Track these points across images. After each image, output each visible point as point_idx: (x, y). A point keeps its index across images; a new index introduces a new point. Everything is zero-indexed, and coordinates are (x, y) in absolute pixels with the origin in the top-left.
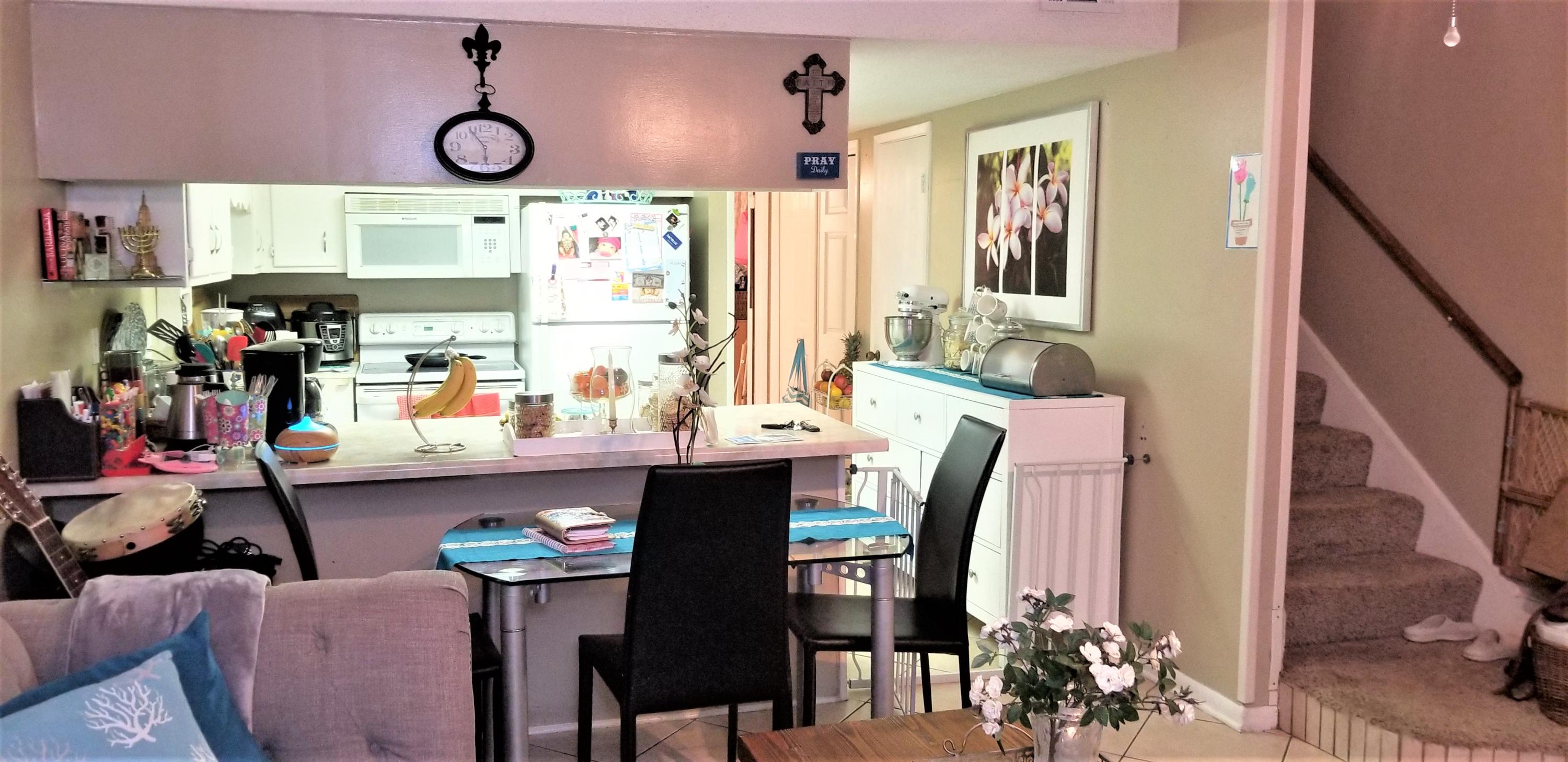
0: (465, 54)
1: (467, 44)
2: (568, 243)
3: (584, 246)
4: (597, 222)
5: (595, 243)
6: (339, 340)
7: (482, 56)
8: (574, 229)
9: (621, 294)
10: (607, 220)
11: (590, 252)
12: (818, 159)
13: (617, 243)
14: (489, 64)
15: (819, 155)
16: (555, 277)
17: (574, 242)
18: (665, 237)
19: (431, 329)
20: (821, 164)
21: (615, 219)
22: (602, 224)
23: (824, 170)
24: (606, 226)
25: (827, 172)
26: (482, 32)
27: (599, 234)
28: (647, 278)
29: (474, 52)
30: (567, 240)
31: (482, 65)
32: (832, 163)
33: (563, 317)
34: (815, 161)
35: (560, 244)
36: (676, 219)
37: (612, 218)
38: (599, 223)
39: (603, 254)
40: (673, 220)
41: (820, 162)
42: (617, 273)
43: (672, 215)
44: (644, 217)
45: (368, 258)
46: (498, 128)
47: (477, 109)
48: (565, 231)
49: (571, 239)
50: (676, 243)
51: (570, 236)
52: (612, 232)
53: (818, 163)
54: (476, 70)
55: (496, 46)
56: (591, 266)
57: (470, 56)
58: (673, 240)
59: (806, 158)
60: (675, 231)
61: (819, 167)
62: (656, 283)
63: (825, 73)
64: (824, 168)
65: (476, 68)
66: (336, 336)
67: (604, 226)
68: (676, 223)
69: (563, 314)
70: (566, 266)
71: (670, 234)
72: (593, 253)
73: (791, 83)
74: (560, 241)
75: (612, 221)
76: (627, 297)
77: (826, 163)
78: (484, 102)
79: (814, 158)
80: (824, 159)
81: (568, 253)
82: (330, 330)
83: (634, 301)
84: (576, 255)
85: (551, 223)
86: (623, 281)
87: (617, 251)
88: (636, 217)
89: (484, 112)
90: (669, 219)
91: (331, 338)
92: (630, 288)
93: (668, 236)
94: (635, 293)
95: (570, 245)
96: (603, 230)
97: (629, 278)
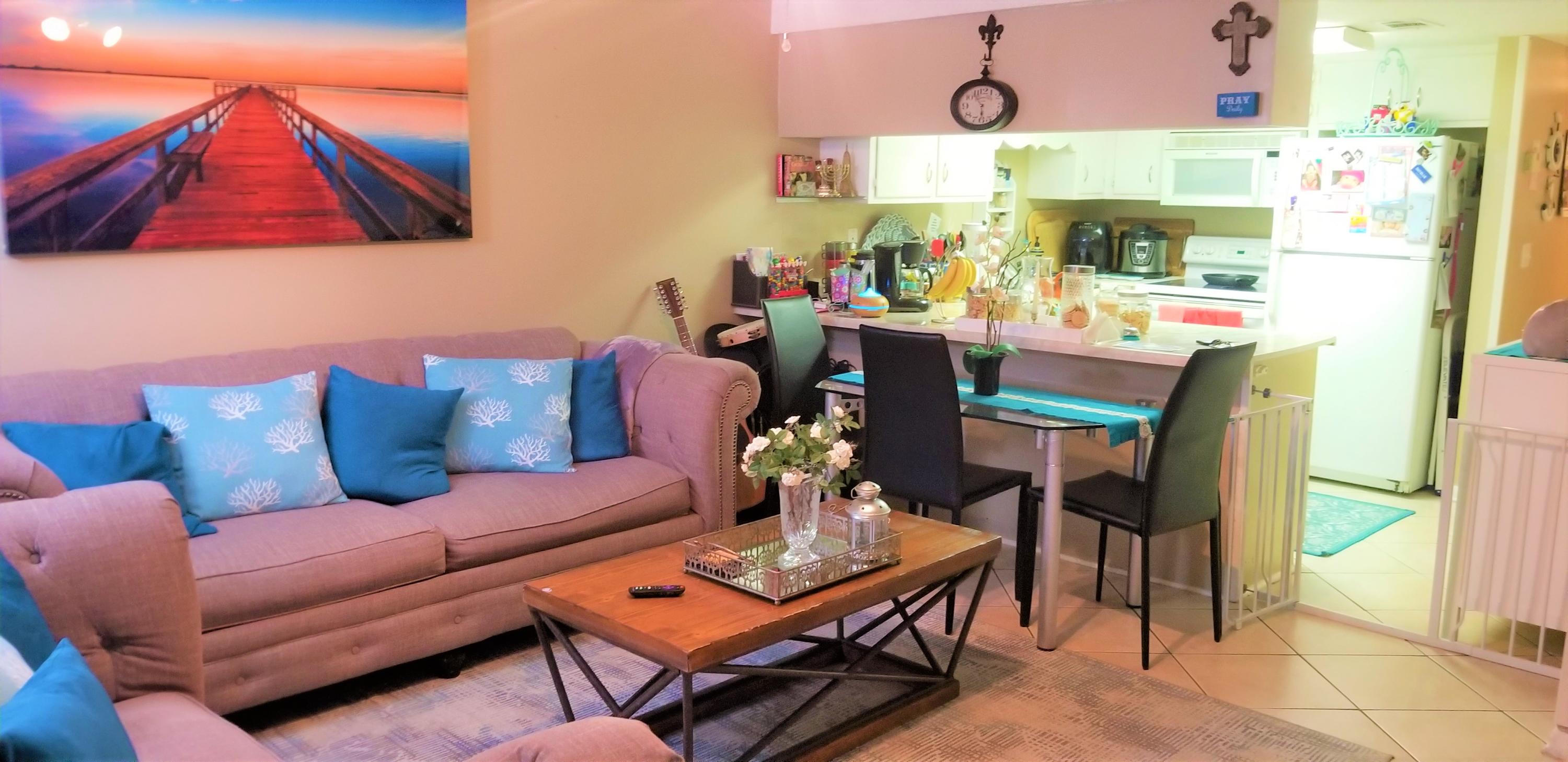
0: (980, 37)
1: (982, 30)
2: (1312, 173)
3: (1326, 178)
4: (1342, 155)
5: (1338, 175)
6: (1145, 255)
7: (991, 38)
8: (1319, 162)
9: (1359, 227)
10: (1352, 153)
11: (1332, 185)
12: (1233, 98)
13: (1360, 176)
14: (995, 43)
15: (1235, 95)
16: (1295, 208)
17: (1317, 175)
18: (1414, 170)
19: (1242, 252)
20: (1236, 103)
21: (1361, 153)
22: (1348, 157)
23: (1238, 109)
24: (1351, 159)
25: (1241, 110)
26: (992, 19)
27: (1343, 167)
28: (1389, 212)
29: (987, 35)
30: (1311, 173)
31: (991, 44)
32: (1246, 102)
33: (1298, 246)
34: (1230, 101)
35: (1303, 176)
36: (1427, 152)
37: (1358, 151)
38: (1344, 156)
39: (1346, 187)
40: (1424, 152)
41: (1235, 102)
42: (1357, 205)
43: (1423, 148)
44: (1392, 150)
45: (1179, 188)
46: (991, 91)
47: (980, 76)
48: (1310, 164)
49: (1315, 172)
50: (1425, 177)
51: (1315, 169)
52: (1356, 166)
53: (1233, 103)
54: (986, 48)
55: (1000, 29)
56: (1330, 199)
57: (983, 39)
58: (1422, 173)
59: (1222, 99)
60: (1427, 165)
61: (1234, 106)
62: (1399, 217)
63: (1231, 21)
64: (1238, 107)
65: (986, 46)
66: (1142, 252)
67: (1350, 159)
68: (1428, 156)
69: (1297, 243)
70: (1307, 198)
71: (1421, 167)
72: (1334, 186)
73: (1219, 32)
74: (1303, 173)
75: (1358, 154)
76: (1365, 230)
77: (1240, 102)
78: (986, 72)
79: (1229, 98)
80: (1239, 98)
81: (1310, 185)
82: (1138, 247)
83: (1372, 235)
84: (1318, 187)
85: (1297, 156)
86: (1362, 214)
87: (1359, 184)
88: (1384, 150)
89: (986, 79)
90: (1420, 151)
91: (1138, 253)
92: (1370, 222)
93: (1418, 169)
94: (1372, 226)
95: (1314, 176)
96: (1348, 163)
97: (1368, 211)
